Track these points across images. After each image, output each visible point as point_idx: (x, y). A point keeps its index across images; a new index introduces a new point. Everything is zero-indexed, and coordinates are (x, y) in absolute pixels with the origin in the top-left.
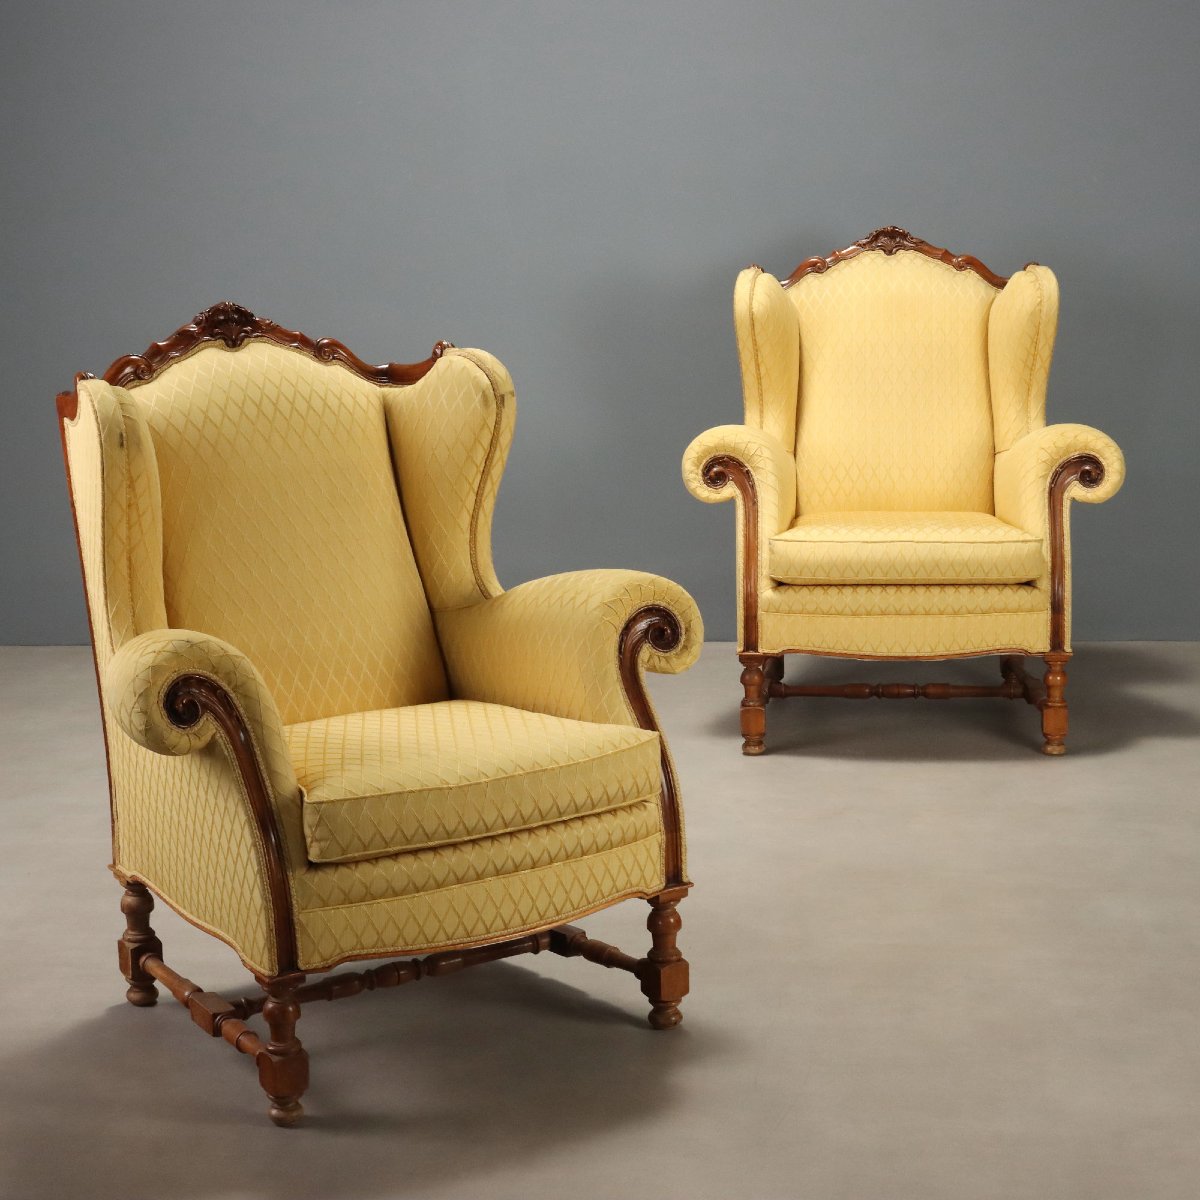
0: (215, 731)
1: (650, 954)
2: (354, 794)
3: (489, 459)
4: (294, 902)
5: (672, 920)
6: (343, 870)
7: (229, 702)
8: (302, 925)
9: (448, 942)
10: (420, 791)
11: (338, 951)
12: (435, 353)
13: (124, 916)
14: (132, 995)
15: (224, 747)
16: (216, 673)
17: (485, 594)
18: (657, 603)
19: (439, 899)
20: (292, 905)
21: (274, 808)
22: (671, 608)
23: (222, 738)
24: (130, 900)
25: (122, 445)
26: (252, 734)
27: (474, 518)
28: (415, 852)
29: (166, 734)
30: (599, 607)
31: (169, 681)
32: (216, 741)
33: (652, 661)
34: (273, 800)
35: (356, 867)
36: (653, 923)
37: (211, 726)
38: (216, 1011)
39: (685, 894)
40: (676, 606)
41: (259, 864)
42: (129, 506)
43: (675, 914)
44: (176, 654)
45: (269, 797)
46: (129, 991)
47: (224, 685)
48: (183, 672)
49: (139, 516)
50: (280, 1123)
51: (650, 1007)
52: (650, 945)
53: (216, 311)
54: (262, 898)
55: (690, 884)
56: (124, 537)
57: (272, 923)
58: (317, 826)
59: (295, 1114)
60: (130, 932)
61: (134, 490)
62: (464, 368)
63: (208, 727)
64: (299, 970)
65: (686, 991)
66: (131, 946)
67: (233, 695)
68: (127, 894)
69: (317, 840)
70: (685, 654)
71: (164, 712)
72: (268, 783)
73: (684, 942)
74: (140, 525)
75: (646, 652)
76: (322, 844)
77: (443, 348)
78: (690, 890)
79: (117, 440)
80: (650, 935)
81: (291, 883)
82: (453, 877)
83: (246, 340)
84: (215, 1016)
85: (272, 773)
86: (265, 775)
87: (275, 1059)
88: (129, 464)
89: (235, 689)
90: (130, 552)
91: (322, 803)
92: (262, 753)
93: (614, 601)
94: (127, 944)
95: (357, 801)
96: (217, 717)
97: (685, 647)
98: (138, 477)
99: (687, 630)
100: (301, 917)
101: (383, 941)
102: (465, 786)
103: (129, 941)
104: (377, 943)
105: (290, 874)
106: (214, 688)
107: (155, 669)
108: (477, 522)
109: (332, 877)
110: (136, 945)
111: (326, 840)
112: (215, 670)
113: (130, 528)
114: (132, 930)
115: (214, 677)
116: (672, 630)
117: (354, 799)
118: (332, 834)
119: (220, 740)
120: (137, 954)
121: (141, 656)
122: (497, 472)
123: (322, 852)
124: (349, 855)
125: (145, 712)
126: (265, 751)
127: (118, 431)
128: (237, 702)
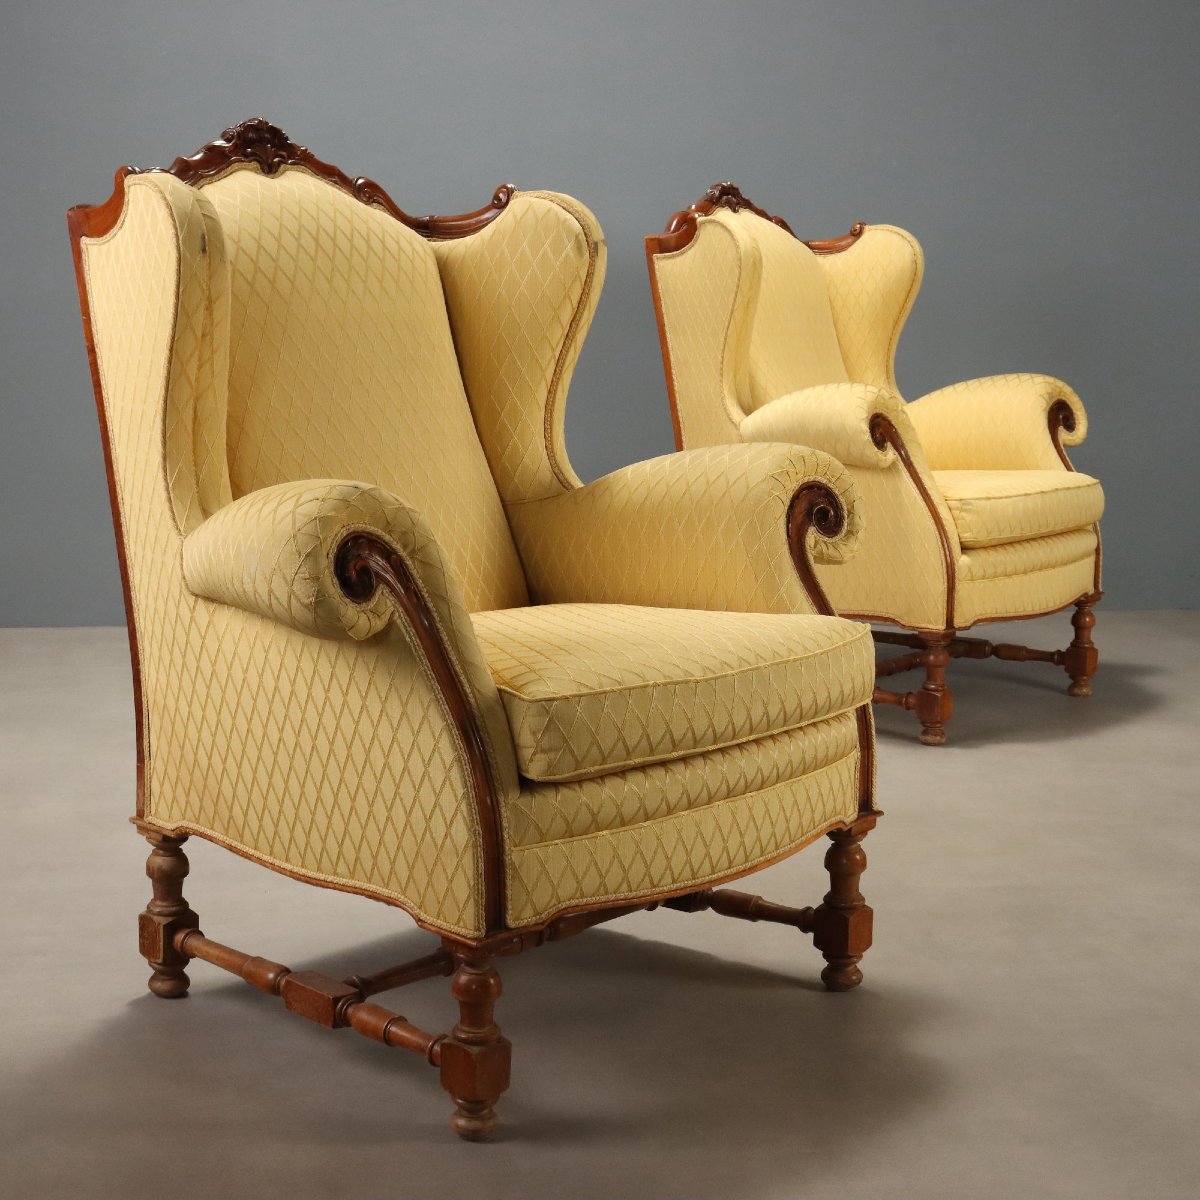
0: (392, 609)
1: (827, 898)
2: (591, 688)
3: (575, 320)
4: (506, 836)
5: (858, 857)
6: (564, 792)
7: (405, 573)
8: (514, 869)
9: (675, 886)
10: (665, 685)
11: (554, 901)
12: (496, 197)
13: (149, 881)
14: (158, 985)
15: (404, 631)
16: (390, 533)
17: (565, 484)
18: (819, 478)
19: (666, 829)
20: (503, 840)
21: (476, 711)
22: (831, 486)
23: (402, 619)
24: (161, 861)
25: (204, 250)
26: (435, 615)
27: (552, 392)
28: (642, 768)
29: (342, 608)
30: (764, 480)
31: (339, 538)
32: (395, 622)
33: (818, 546)
34: (472, 701)
35: (581, 787)
36: (833, 861)
37: (389, 604)
38: (337, 994)
39: (872, 826)
40: (838, 482)
41: (465, 785)
42: (203, 336)
43: (860, 850)
44: (345, 502)
45: (467, 696)
46: (153, 979)
47: (398, 547)
48: (353, 528)
49: (212, 352)
50: (472, 1136)
51: (824, 964)
52: (827, 888)
53: (247, 128)
54: (469, 830)
55: (880, 813)
56: (193, 378)
57: (481, 865)
58: (547, 729)
59: (491, 1123)
60: (159, 903)
61: (211, 314)
62: (549, 210)
63: (385, 605)
64: (507, 929)
65: (869, 943)
66: (163, 921)
67: (409, 562)
68: (154, 853)
69: (543, 751)
70: (852, 540)
71: (335, 580)
72: (462, 678)
73: (869, 885)
74: (212, 364)
75: (812, 536)
76: (552, 755)
77: (510, 193)
78: (878, 819)
79: (198, 243)
80: (827, 874)
81: (503, 810)
82: (686, 801)
83: (282, 166)
84: (336, 1000)
85: (466, 664)
86: (458, 668)
87: (475, 1050)
88: (210, 278)
89: (412, 554)
90: (197, 399)
91: (553, 699)
92: (450, 639)
93: (779, 474)
94: (157, 919)
95: (597, 697)
96: (393, 590)
97: (850, 533)
98: (218, 298)
99: (849, 513)
100: (513, 855)
101: (605, 886)
102: (712, 679)
103: (159, 914)
104: (598, 889)
105: (501, 799)
106: (388, 553)
107: (323, 521)
108: (554, 398)
109: (552, 800)
110: (170, 919)
111: (556, 750)
112: (388, 526)
113: (200, 367)
114: (163, 899)
115: (387, 538)
116: (835, 512)
117: (590, 694)
118: (565, 741)
119: (399, 621)
120: (171, 930)
121: (297, 506)
122: (581, 336)
123: (549, 767)
124: (583, 771)
125: (316, 578)
126: (455, 636)
127: (200, 234)
128: (414, 572)
